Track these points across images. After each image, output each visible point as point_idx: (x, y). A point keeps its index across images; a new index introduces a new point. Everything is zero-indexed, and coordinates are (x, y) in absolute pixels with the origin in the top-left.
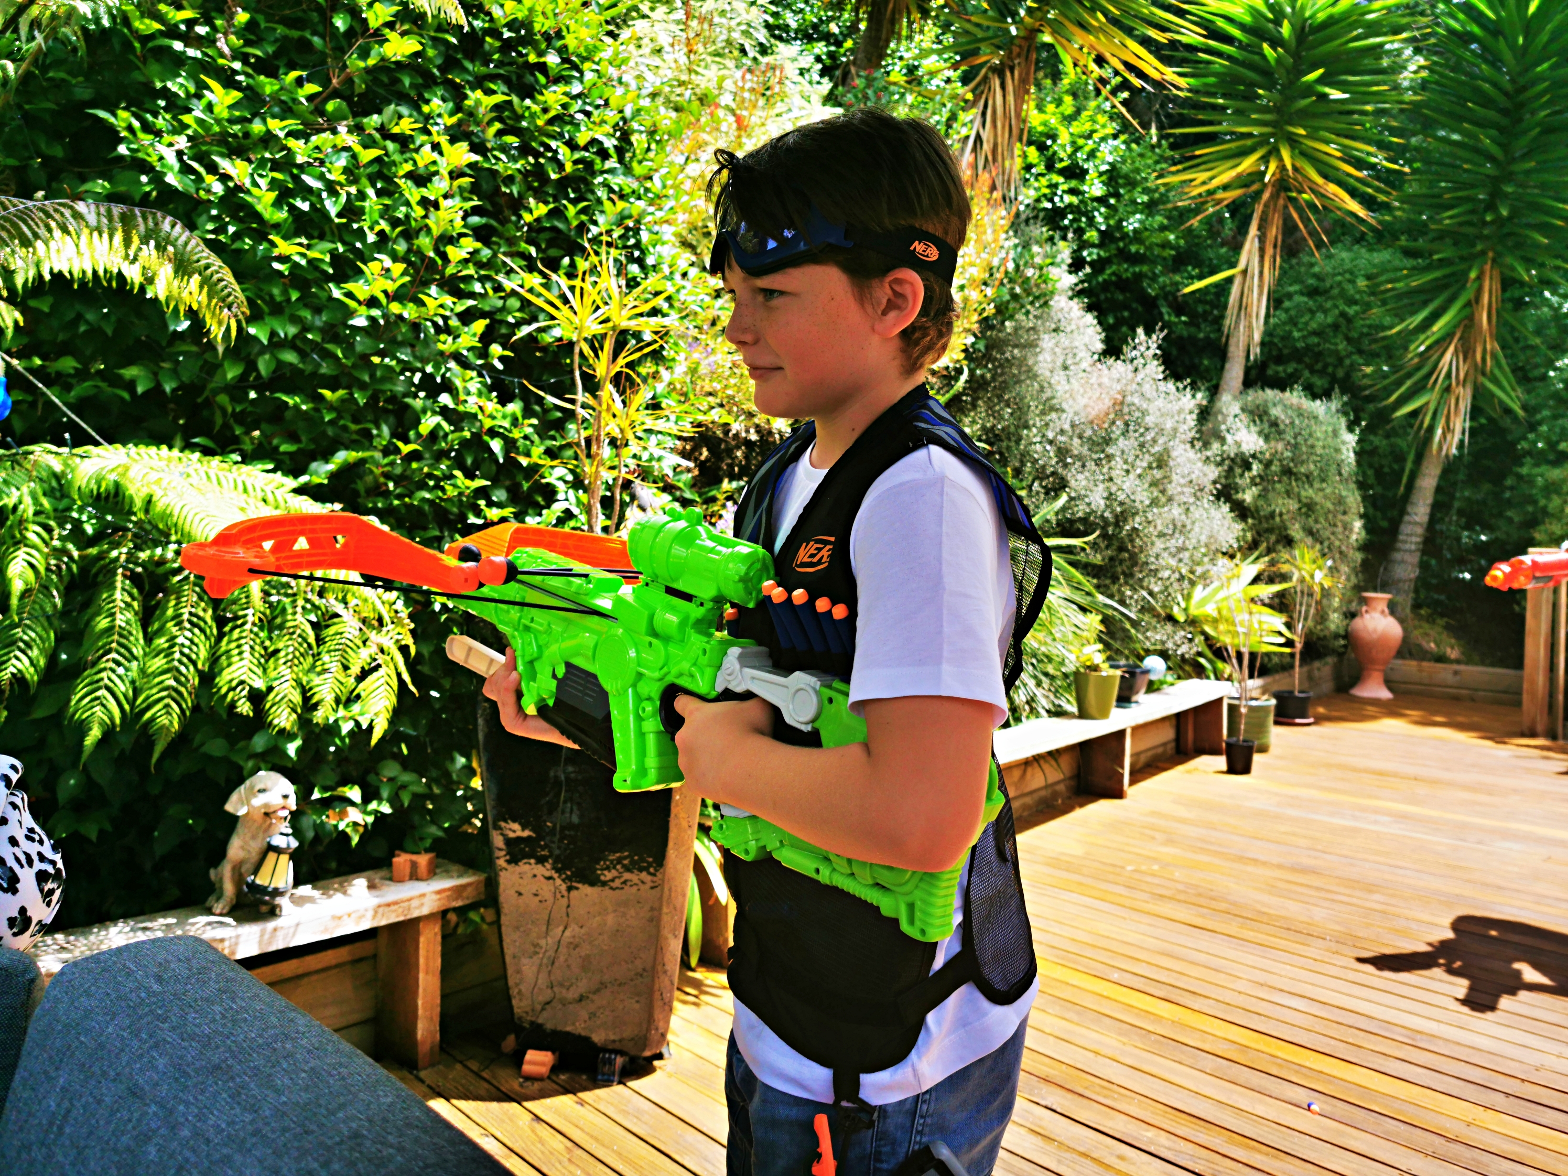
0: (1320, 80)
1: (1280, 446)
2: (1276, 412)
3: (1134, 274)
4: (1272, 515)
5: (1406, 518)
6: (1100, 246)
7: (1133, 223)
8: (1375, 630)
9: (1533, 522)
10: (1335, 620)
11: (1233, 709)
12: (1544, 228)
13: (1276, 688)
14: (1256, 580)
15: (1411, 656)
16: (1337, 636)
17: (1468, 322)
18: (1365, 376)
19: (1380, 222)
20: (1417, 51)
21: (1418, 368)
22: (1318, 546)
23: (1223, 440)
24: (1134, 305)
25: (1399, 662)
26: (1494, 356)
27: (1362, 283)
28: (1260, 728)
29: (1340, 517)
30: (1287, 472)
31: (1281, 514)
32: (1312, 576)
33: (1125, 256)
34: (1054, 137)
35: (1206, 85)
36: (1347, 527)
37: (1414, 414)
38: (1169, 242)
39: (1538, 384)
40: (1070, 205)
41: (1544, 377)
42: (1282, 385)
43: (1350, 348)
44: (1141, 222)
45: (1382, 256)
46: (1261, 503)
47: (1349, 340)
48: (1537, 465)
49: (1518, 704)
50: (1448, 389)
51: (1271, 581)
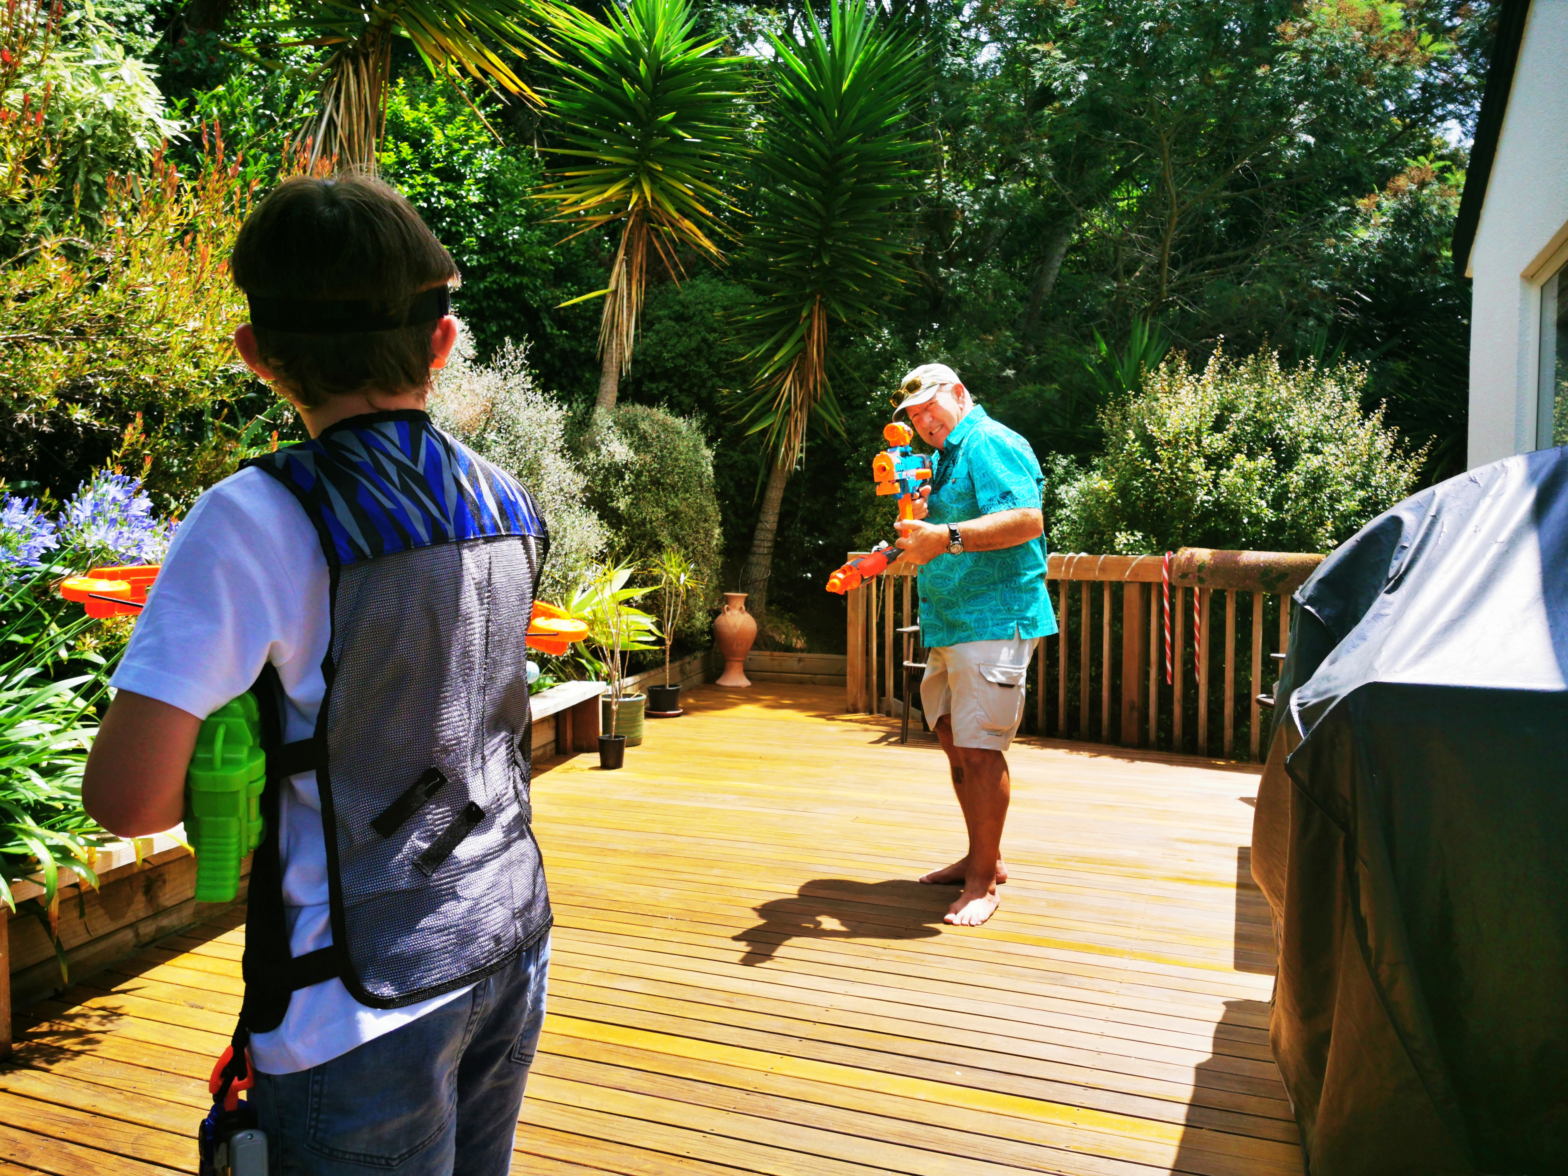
0: (673, 122)
1: (648, 458)
2: (644, 426)
3: (515, 284)
4: (643, 522)
5: (760, 525)
6: (480, 252)
7: (514, 233)
8: (735, 626)
9: (856, 529)
10: (701, 619)
11: (607, 706)
12: (857, 279)
13: (651, 683)
14: (629, 584)
15: (767, 647)
16: (702, 632)
17: (802, 354)
18: (723, 397)
19: (730, 261)
20: (759, 109)
21: (765, 393)
22: (683, 551)
23: (598, 450)
24: (517, 315)
25: (756, 653)
26: (823, 385)
27: (718, 313)
28: (633, 723)
29: (702, 524)
30: (656, 482)
31: (651, 522)
32: (678, 579)
33: (505, 265)
34: (429, 136)
35: (572, 109)
36: (708, 533)
37: (764, 432)
38: (548, 257)
39: (859, 411)
40: (447, 207)
41: (864, 406)
42: (651, 401)
43: (711, 372)
44: (519, 233)
45: (735, 291)
46: (633, 511)
47: (710, 364)
48: (859, 480)
49: (844, 684)
50: (788, 413)
51: (644, 584)
